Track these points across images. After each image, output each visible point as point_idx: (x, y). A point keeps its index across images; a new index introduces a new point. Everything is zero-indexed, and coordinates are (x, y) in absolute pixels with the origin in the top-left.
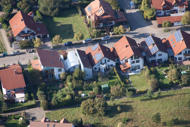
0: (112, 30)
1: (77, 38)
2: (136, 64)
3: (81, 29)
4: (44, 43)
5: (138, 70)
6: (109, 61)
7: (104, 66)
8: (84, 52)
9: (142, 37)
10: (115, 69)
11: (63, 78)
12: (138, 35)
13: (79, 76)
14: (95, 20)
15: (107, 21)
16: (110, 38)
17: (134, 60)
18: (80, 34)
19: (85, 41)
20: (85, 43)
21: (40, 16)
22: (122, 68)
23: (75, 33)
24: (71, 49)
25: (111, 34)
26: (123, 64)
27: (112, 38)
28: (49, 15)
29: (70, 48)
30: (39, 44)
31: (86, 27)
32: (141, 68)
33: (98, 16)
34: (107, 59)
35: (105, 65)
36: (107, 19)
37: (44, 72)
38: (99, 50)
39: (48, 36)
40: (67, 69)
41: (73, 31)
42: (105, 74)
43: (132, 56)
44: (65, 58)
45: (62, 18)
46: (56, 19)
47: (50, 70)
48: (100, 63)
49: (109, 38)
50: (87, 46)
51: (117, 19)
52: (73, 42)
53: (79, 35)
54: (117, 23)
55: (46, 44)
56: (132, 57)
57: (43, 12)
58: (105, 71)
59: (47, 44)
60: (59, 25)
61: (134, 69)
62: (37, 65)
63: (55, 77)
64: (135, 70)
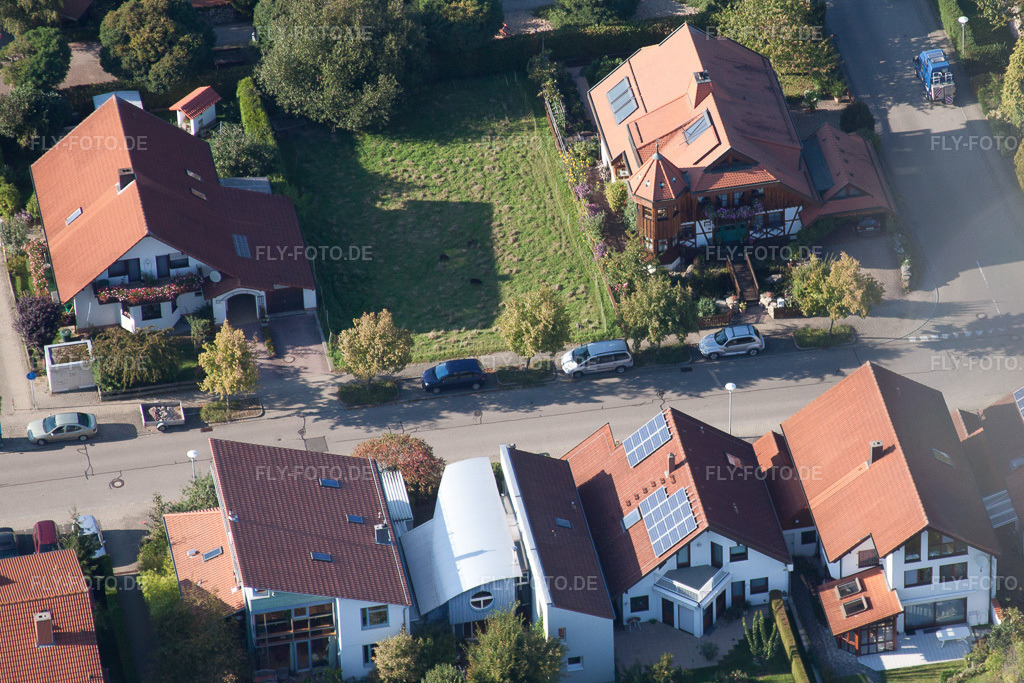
0: (776, 277)
1: (519, 335)
2: (939, 590)
3: (550, 251)
4: (279, 353)
5: (951, 632)
6: (743, 556)
7: (704, 593)
8: (561, 468)
9: (997, 348)
10: (781, 623)
11: (395, 674)
12: (970, 326)
13: (513, 674)
14: (657, 202)
15: (744, 212)
16: (758, 343)
17: (924, 563)
18: (545, 312)
19: (577, 357)
20: (576, 375)
21: (264, 124)
22: (839, 619)
23: (506, 278)
24: (470, 418)
25: (771, 310)
26: (847, 586)
27: (773, 343)
28: (328, 122)
29: (466, 411)
30: (237, 374)
31: (592, 238)
32: (973, 621)
33: (683, 172)
34: (727, 544)
35: (708, 586)
36: (750, 195)
37: (259, 619)
38: (674, 467)
39: (310, 298)
40: (428, 606)
41: (491, 261)
42: (709, 652)
43: (917, 536)
44: (424, 504)
45: (418, 148)
46: (378, 155)
47: (300, 611)
48: (672, 565)
49: (749, 340)
50: (587, 399)
51: (822, 193)
52: (490, 363)
53: (534, 322)
54: (816, 224)
55: (290, 360)
56: (911, 547)
57: (288, 96)
58: (708, 625)
59: (299, 363)
60: (395, 205)
61: (919, 626)
62: (209, 557)
63: (337, 659)
64: (932, 626)
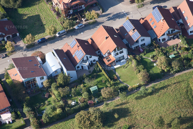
0: (83, 16)
1: (50, 33)
2: (120, 55)
3: (50, 19)
4: (16, 43)
5: (123, 61)
6: (91, 57)
7: (87, 64)
9: (117, 18)
10: (99, 65)
11: (47, 86)
12: (112, 16)
13: (64, 82)
15: (77, 7)
16: (83, 26)
17: (117, 52)
18: (53, 29)
19: (59, 34)
20: (59, 36)
21: (4, 10)
22: (107, 63)
23: (45, 25)
24: (46, 46)
25: (84, 20)
26: (107, 58)
27: (86, 25)
28: (13, 8)
29: (45, 45)
30: (11, 48)
31: (55, 16)
32: (125, 58)
34: (89, 56)
35: (87, 62)
36: (77, 5)
37: (25, 82)
38: (78, 47)
39: (18, 34)
40: (49, 75)
41: (42, 23)
42: (90, 72)
43: (115, 49)
44: (44, 60)
45: (26, 9)
46: (21, 11)
47: (31, 80)
48: (81, 61)
49: (82, 26)
50: (62, 39)
51: (87, 2)
52: (46, 37)
54: (87, 7)
55: (17, 44)
57: (6, 5)
58: (89, 68)
59: (19, 44)
60: (26, 18)
61: (118, 61)
62: (15, 75)
63: (38, 86)
64: (120, 60)
